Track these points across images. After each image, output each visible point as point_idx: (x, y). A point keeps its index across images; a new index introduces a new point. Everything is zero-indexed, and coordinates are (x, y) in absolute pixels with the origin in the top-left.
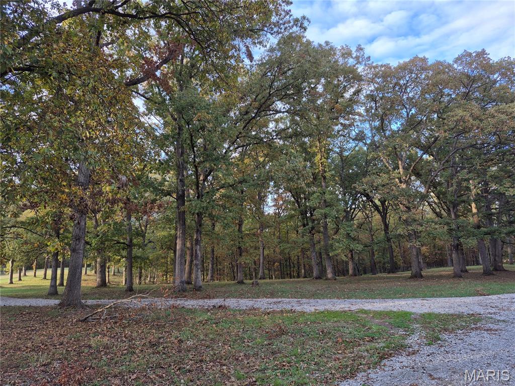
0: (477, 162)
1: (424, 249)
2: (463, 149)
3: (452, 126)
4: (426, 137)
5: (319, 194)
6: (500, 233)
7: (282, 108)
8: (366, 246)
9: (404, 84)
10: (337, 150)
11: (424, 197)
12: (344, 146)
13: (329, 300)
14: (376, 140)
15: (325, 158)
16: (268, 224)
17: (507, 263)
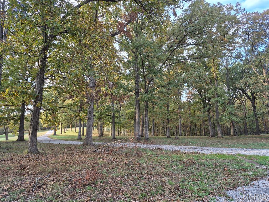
5: (213, 90)
7: (192, 42)
8: (241, 119)
10: (224, 64)
12: (229, 62)
13: (219, 148)
14: (248, 57)
15: (217, 69)
16: (183, 107)
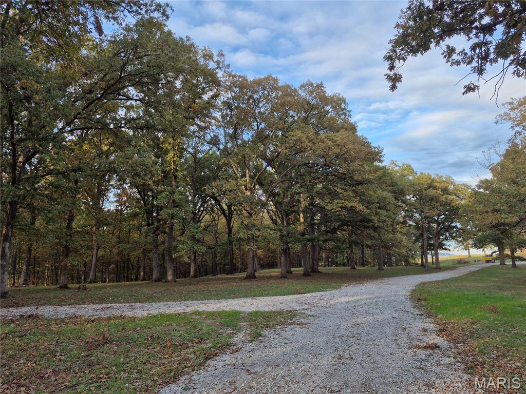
0: (308, 179)
1: (259, 252)
2: (298, 166)
3: (292, 145)
4: (271, 151)
5: (168, 193)
6: (318, 240)
8: (209, 248)
9: (258, 99)
10: (192, 151)
11: (264, 205)
12: (199, 148)
13: (165, 303)
14: (228, 146)
15: (178, 157)
16: (106, 222)
17: (321, 266)
